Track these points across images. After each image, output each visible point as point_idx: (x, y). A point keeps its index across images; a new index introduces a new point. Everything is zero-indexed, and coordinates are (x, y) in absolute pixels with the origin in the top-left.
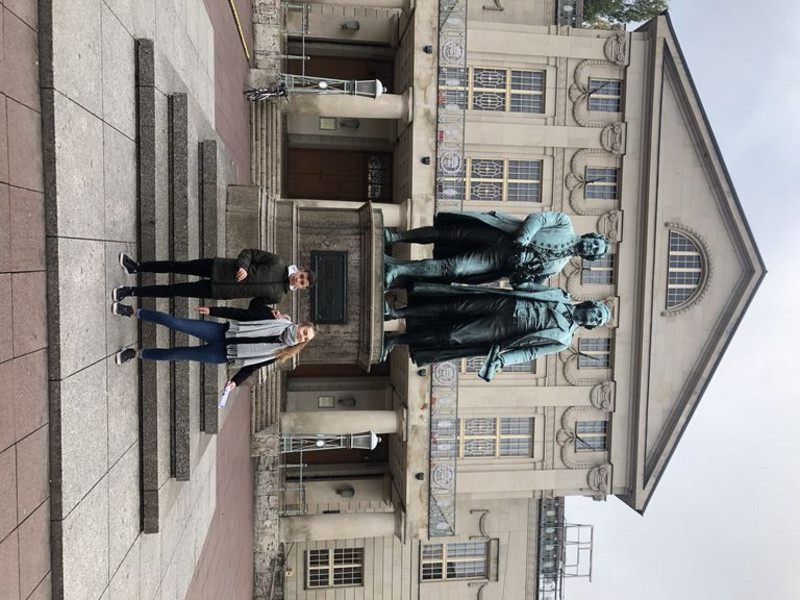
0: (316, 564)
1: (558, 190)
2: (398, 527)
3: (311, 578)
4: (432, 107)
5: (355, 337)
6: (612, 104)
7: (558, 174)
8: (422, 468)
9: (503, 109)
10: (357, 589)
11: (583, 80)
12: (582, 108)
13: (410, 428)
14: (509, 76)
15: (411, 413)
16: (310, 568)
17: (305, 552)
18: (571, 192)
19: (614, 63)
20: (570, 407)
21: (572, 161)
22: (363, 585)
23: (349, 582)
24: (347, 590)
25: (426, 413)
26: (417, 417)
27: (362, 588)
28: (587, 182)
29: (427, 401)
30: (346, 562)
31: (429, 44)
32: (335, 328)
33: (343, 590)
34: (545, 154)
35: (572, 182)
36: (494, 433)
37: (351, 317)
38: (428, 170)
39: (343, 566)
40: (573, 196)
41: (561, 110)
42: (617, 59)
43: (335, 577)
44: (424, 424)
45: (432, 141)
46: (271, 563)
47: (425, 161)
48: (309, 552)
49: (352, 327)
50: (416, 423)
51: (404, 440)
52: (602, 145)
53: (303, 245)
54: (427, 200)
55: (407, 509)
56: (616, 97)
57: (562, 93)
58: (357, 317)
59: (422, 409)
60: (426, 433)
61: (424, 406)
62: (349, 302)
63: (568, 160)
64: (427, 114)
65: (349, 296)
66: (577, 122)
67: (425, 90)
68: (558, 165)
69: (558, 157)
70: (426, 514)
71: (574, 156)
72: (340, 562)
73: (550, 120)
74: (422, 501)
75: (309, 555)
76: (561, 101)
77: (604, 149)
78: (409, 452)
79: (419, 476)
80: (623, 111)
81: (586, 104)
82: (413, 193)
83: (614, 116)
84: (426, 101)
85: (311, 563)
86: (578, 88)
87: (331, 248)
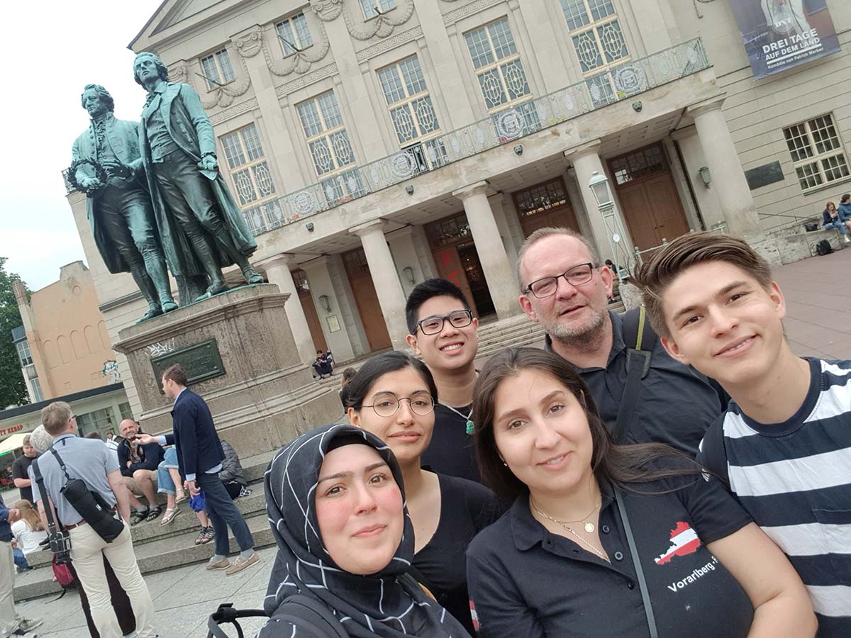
0: (819, 177)
1: (315, 77)
2: (707, 109)
3: (838, 176)
5: (224, 324)
6: (223, 58)
7: (300, 83)
8: (628, 107)
9: (265, 163)
10: (838, 118)
11: (211, 97)
12: (235, 87)
13: (584, 140)
14: (237, 170)
15: (567, 146)
16: (826, 182)
17: (806, 194)
18: (312, 62)
19: (187, 74)
21: (284, 75)
22: (832, 112)
23: (832, 131)
24: (842, 129)
25: (561, 129)
26: (569, 138)
27: (836, 113)
28: (298, 51)
29: (548, 132)
30: (807, 142)
32: (222, 349)
33: (843, 134)
34: (288, 105)
35: (302, 65)
36: (591, 32)
37: (207, 335)
38: (318, 222)
39: (813, 143)
40: (314, 59)
41: (244, 107)
42: (182, 73)
43: (829, 148)
44: (575, 126)
46: (794, 242)
47: (311, 229)
48: (806, 190)
49: (215, 331)
50: (577, 135)
51: (599, 141)
52: (259, 51)
53: (159, 405)
54: (344, 213)
55: (682, 106)
56: (215, 56)
57: (230, 113)
58: (205, 329)
59: (559, 135)
60: (585, 119)
61: (555, 134)
62: (194, 342)
63: (284, 80)
64: (270, 242)
65: (189, 345)
66: (249, 87)
68: (293, 87)
69: (285, 90)
70: (681, 82)
71: (279, 75)
72: (809, 149)
73: (257, 114)
74: (668, 93)
75: (810, 189)
76: (237, 111)
77: (262, 47)
78: (613, 131)
79: (638, 108)
80: (223, 45)
81: (230, 85)
82: (343, 229)
83: (230, 51)
85: (820, 182)
86: (220, 99)
87: (154, 377)
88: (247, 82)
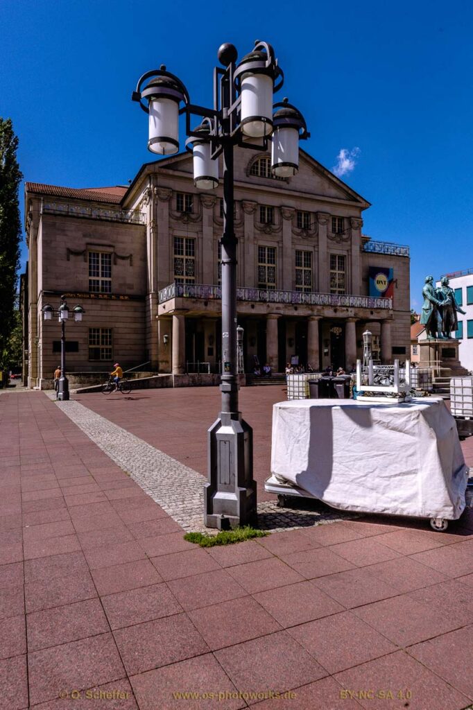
6: (188, 199)
8: (369, 311)
9: (194, 260)
14: (177, 256)
20: (327, 236)
21: (219, 225)
25: (350, 309)
26: (351, 313)
29: (345, 309)
31: (203, 303)
36: (336, 274)
38: (256, 305)
41: (194, 229)
44: (353, 310)
45: (244, 303)
47: (253, 307)
50: (353, 314)
51: (359, 319)
55: (382, 318)
56: (184, 196)
57: (186, 228)
59: (348, 311)
69: (218, 232)
70: (384, 311)
73: (200, 236)
77: (214, 207)
79: (372, 313)
86: (182, 218)
88: (200, 219)
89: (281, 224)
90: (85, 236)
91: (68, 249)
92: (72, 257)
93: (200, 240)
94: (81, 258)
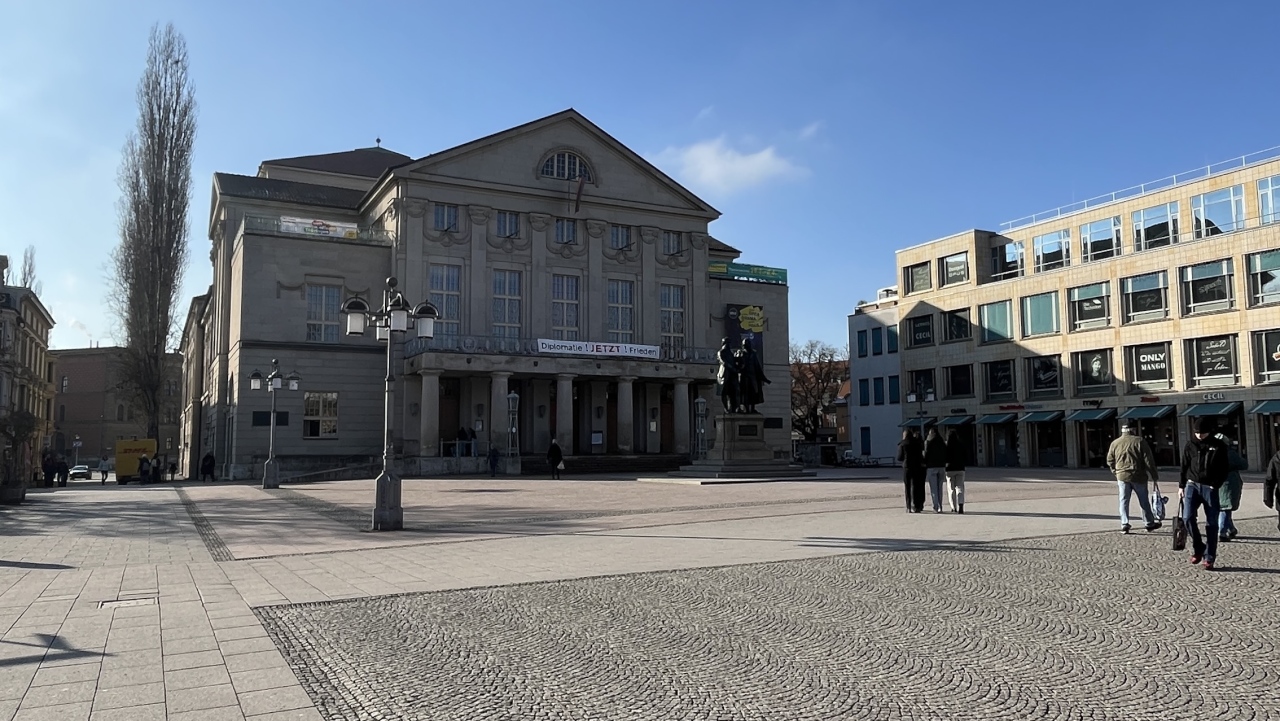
1: (514, 258)
4: (504, 358)
6: (452, 214)
7: (503, 257)
11: (436, 234)
12: (457, 237)
18: (516, 249)
19: (425, 210)
20: (656, 258)
21: (494, 247)
28: (508, 236)
31: (465, 360)
34: (490, 267)
35: (509, 247)
36: (669, 312)
38: (540, 361)
40: (519, 248)
41: (460, 253)
45: (523, 359)
47: (536, 364)
52: (483, 223)
56: (447, 209)
63: (493, 250)
66: (468, 242)
67: (493, 363)
68: (499, 257)
69: (492, 256)
71: (492, 245)
73: (467, 263)
77: (486, 222)
80: (460, 205)
81: (454, 234)
83: (461, 212)
84: (500, 363)
86: (441, 238)
88: (468, 238)
89: (587, 243)
90: (303, 263)
91: (279, 282)
92: (284, 292)
93: (467, 268)
94: (297, 293)
